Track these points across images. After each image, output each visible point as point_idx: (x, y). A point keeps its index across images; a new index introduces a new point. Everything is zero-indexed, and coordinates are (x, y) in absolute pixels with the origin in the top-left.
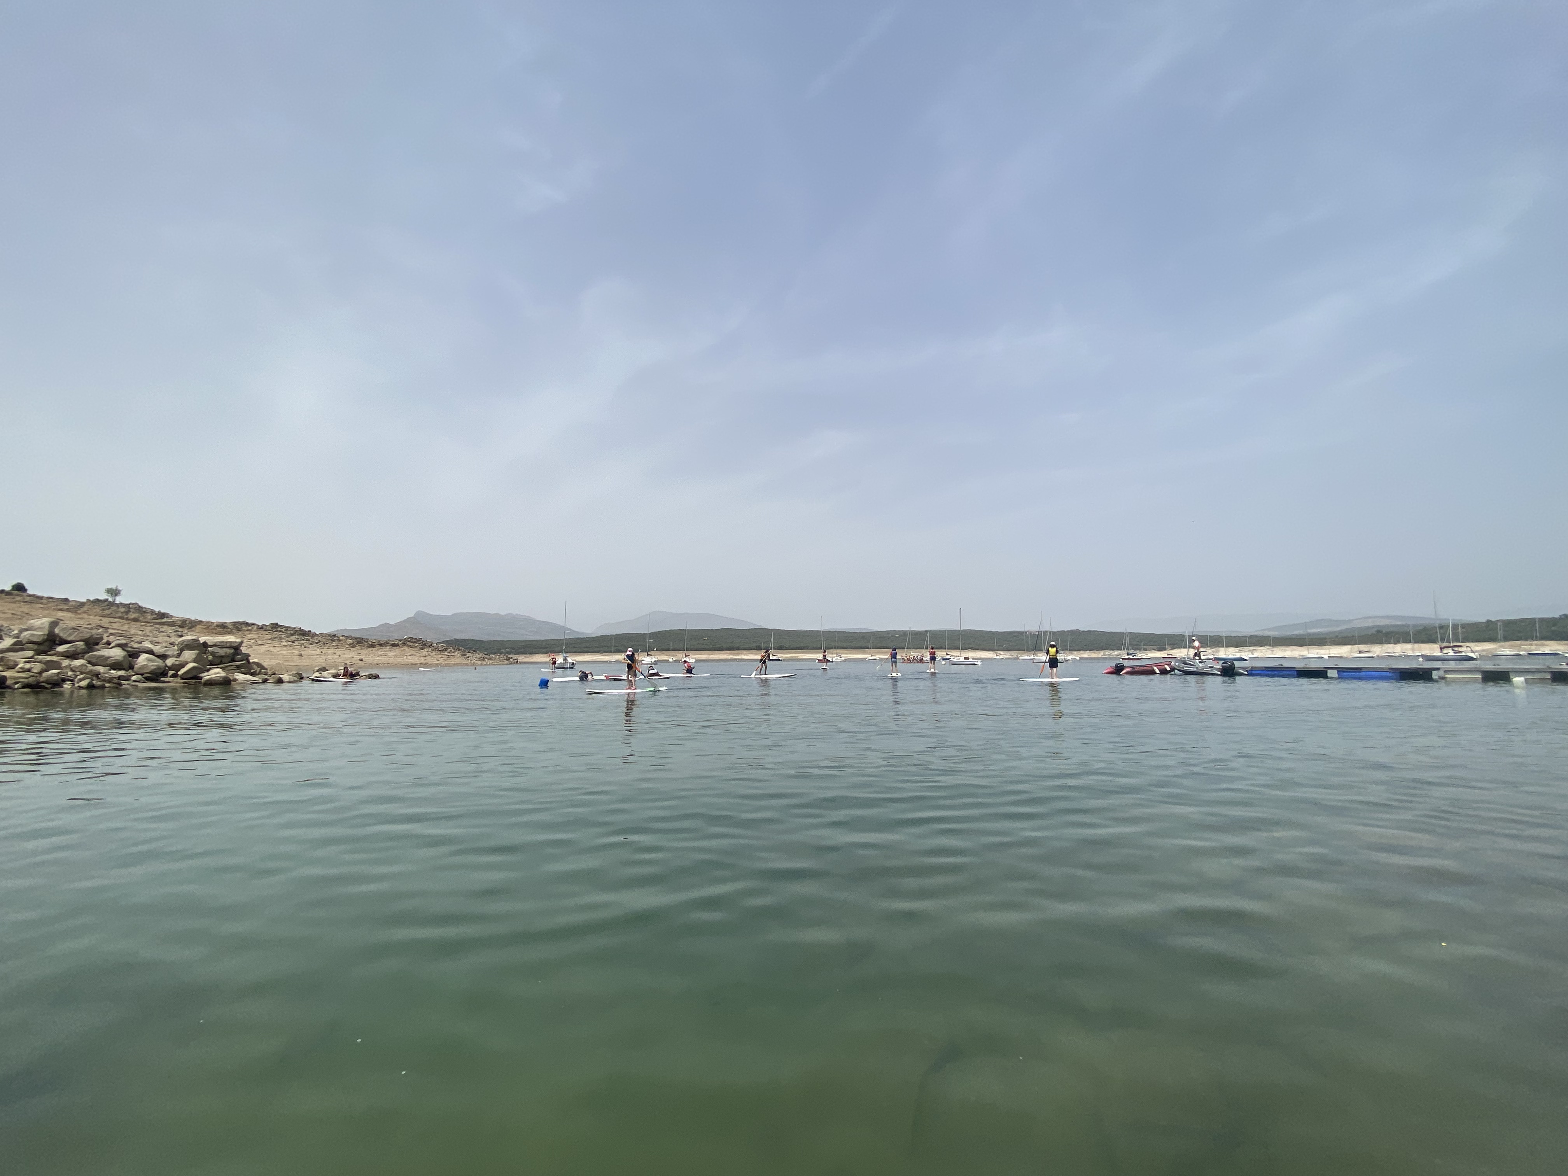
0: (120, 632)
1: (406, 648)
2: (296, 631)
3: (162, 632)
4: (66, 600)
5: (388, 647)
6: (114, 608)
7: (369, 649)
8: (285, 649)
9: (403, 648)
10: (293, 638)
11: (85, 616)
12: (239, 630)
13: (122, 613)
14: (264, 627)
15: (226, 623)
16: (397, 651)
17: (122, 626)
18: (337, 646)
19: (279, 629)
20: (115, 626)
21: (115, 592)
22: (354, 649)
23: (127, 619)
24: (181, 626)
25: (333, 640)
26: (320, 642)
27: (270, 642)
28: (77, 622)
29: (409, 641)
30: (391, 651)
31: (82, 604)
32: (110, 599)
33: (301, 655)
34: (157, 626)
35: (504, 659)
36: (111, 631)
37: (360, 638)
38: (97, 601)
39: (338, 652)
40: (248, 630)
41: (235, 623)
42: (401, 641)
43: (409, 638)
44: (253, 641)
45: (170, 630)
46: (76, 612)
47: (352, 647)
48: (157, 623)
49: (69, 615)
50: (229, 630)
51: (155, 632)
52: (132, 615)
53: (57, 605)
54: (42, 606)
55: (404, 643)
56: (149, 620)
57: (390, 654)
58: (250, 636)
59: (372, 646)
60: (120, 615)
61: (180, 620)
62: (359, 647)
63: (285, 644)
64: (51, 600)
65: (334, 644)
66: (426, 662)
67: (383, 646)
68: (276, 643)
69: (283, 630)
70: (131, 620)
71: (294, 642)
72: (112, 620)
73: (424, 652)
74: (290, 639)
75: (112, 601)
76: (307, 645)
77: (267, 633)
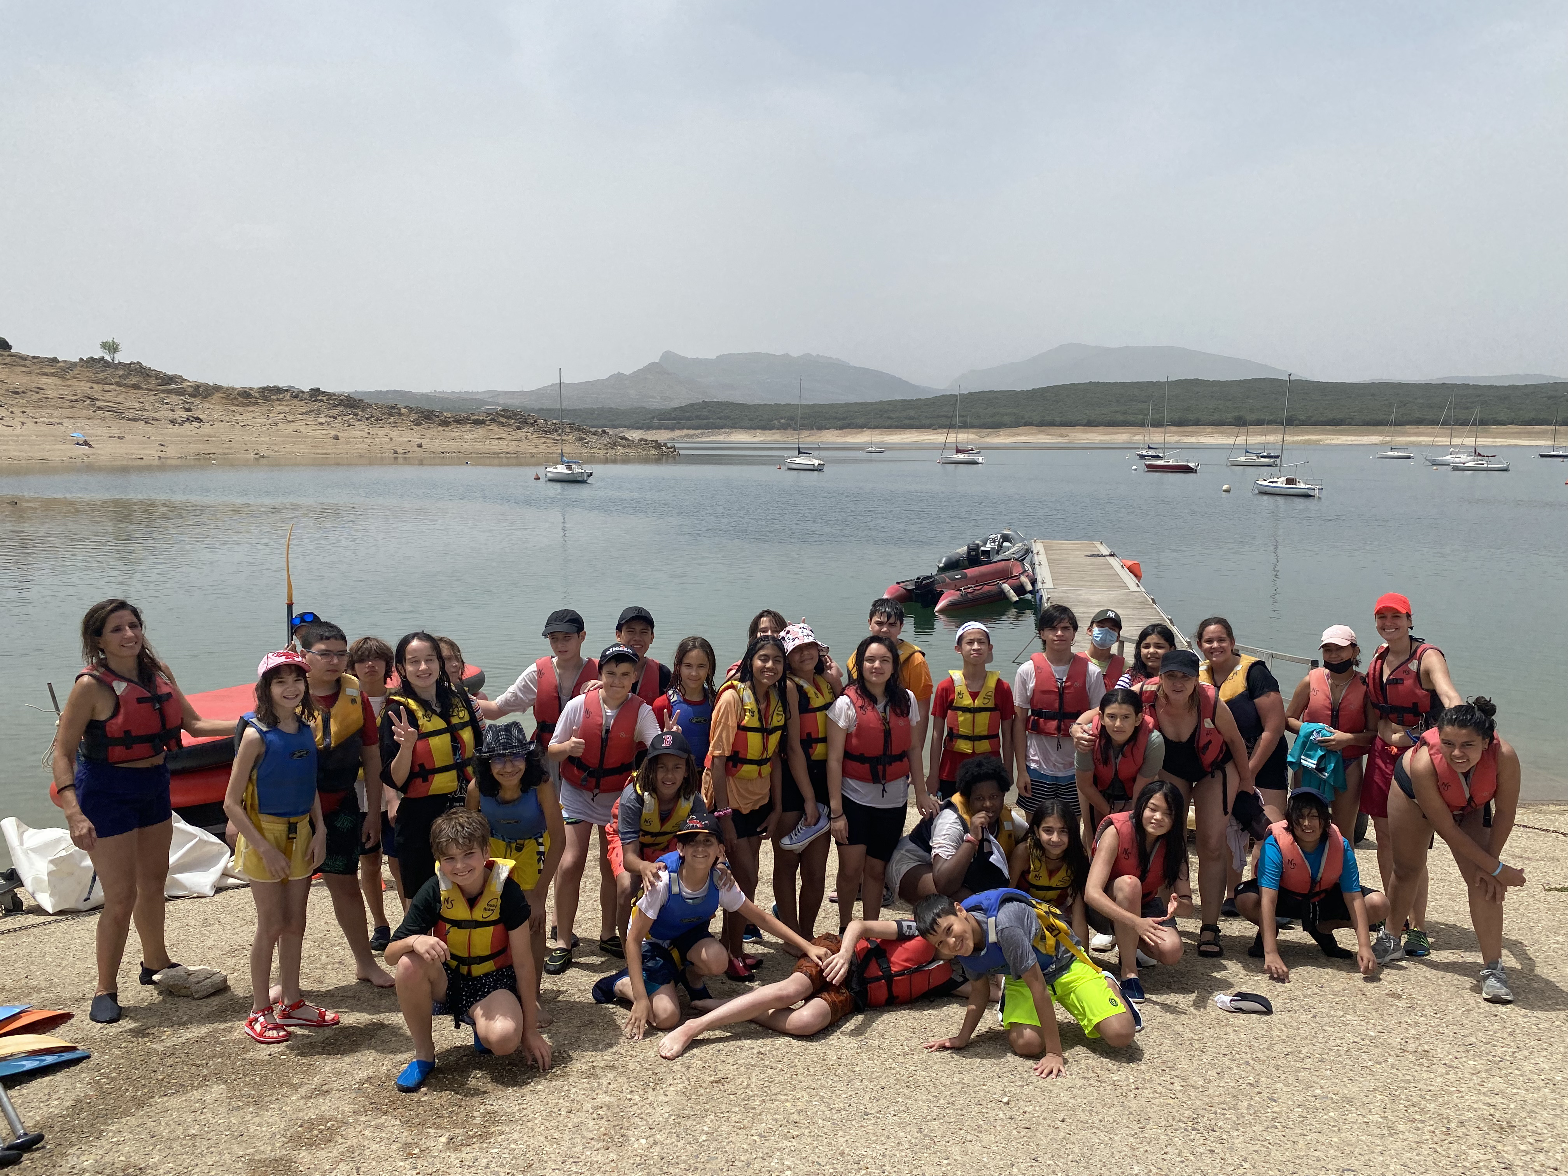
0: (111, 404)
1: (494, 427)
2: (342, 400)
3: (167, 403)
4: (55, 360)
5: (468, 426)
6: (110, 370)
7: (441, 428)
8: (320, 427)
9: (490, 428)
10: (335, 412)
11: (74, 382)
12: (266, 399)
13: (120, 377)
14: (300, 394)
15: (251, 389)
16: (481, 431)
17: (117, 396)
18: (395, 423)
19: (320, 398)
20: (108, 396)
21: (112, 348)
22: (419, 428)
23: (125, 386)
24: (192, 396)
25: (391, 415)
26: (372, 416)
27: (304, 417)
28: (61, 392)
29: (503, 416)
30: (470, 431)
31: (72, 366)
32: (108, 358)
33: (336, 438)
34: (162, 395)
35: (653, 447)
36: (98, 403)
37: (428, 411)
38: (92, 359)
39: (394, 433)
40: (278, 400)
41: (263, 388)
42: (489, 415)
43: (503, 410)
44: (282, 416)
45: (174, 399)
46: (63, 378)
47: (416, 425)
48: (163, 391)
49: (51, 380)
50: (253, 400)
51: (156, 404)
52: (134, 380)
53: (42, 368)
54: (24, 369)
55: (493, 420)
56: (151, 387)
57: (468, 436)
58: (279, 408)
59: (445, 423)
60: (118, 380)
61: (191, 386)
62: (426, 425)
63: (322, 420)
64: (35, 361)
65: (392, 419)
66: (518, 449)
67: (461, 424)
68: (311, 420)
69: (325, 398)
70: (129, 387)
71: (335, 418)
72: (107, 388)
73: (521, 434)
74: (331, 413)
75: (110, 360)
76: (352, 422)
77: (302, 403)
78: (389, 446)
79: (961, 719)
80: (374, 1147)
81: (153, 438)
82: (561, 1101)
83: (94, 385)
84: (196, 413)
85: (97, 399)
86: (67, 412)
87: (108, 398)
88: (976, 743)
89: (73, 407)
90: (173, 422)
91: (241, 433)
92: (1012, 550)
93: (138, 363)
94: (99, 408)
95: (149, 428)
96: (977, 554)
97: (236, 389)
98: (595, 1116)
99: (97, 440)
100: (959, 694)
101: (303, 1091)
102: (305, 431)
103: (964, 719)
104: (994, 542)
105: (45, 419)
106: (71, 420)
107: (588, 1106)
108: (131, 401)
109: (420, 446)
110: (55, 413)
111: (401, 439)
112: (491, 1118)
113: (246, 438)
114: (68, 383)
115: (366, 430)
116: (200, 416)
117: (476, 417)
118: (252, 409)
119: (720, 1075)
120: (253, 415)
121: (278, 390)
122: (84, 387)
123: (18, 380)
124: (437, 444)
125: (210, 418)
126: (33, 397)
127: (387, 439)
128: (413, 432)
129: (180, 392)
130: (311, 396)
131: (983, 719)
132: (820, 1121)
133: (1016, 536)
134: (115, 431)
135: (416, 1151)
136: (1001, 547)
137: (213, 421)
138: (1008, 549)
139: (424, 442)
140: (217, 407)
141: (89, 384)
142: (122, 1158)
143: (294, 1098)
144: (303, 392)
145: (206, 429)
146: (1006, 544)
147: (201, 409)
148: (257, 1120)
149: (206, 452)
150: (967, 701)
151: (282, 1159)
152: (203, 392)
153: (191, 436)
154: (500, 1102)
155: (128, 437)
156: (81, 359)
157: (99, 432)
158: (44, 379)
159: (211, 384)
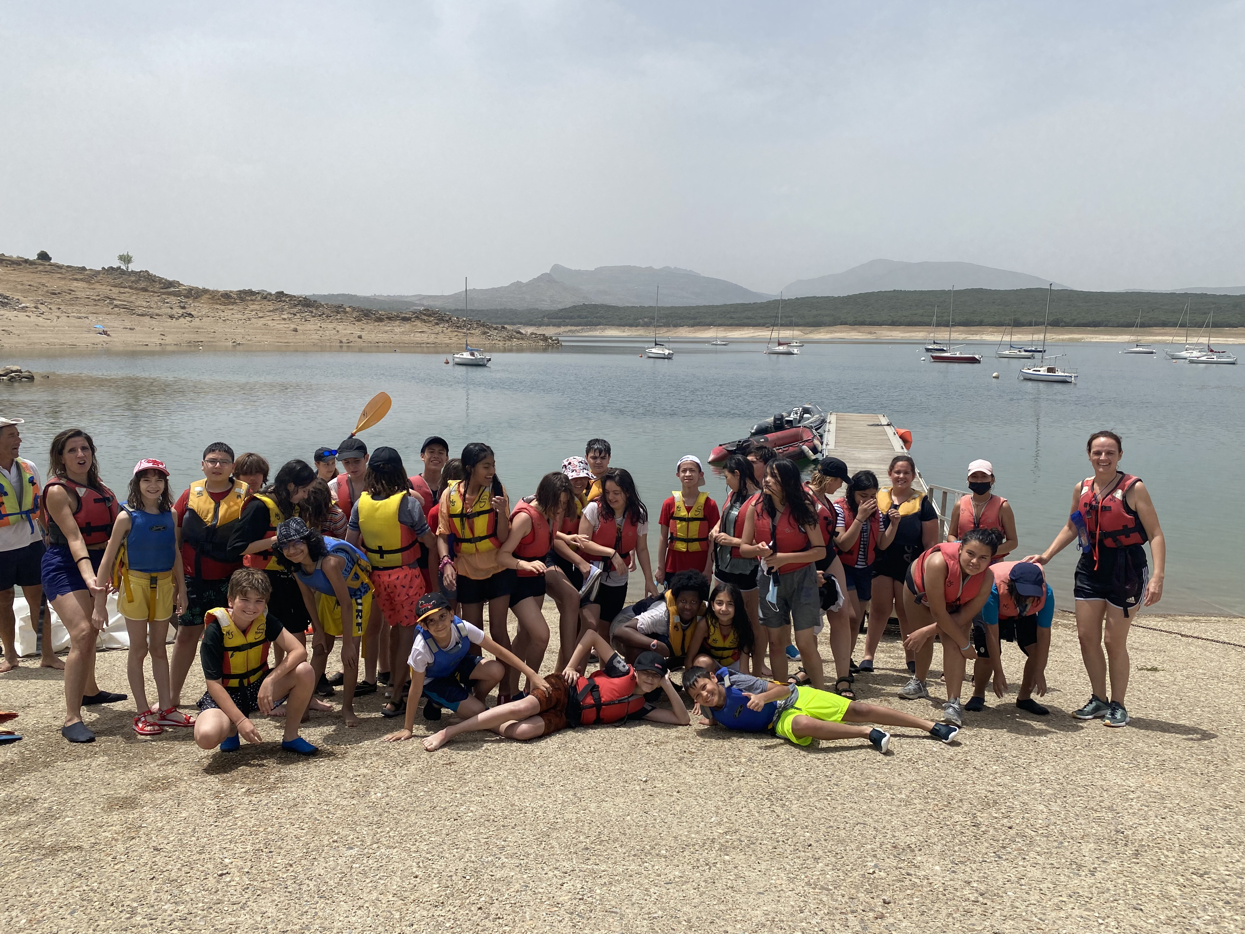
0: (125, 303)
1: (418, 323)
2: (300, 301)
3: (167, 303)
4: (84, 269)
5: (398, 322)
6: (124, 277)
7: (376, 324)
8: (283, 322)
9: (415, 323)
10: (295, 310)
11: (97, 286)
12: (242, 300)
13: (132, 282)
14: (269, 296)
15: (231, 292)
16: (407, 326)
17: (130, 297)
18: (341, 319)
19: (283, 299)
20: (123, 297)
21: (126, 259)
22: (360, 323)
23: (136, 289)
24: (186, 297)
25: (338, 312)
26: (323, 314)
27: (271, 314)
28: (88, 293)
29: (425, 314)
30: (399, 326)
31: (97, 273)
32: (123, 267)
33: (296, 330)
34: (164, 296)
35: (541, 340)
36: (115, 302)
37: (367, 310)
38: (112, 268)
39: (340, 327)
40: (252, 300)
41: (240, 291)
42: (414, 313)
43: (425, 310)
44: (254, 313)
45: (173, 300)
46: (89, 282)
47: (358, 321)
48: (164, 293)
49: (81, 284)
50: (232, 300)
51: (159, 303)
52: (143, 285)
53: (73, 275)
54: (60, 276)
55: (417, 317)
56: (156, 290)
57: (397, 330)
58: (252, 307)
59: (380, 320)
60: (130, 284)
61: (186, 289)
62: (365, 321)
63: (285, 316)
64: (69, 269)
65: (339, 316)
66: (436, 340)
67: (392, 320)
68: (276, 317)
69: (287, 299)
70: (139, 290)
71: (295, 315)
72: (122, 290)
73: (438, 329)
74: (292, 310)
75: (125, 269)
76: (308, 318)
77: (270, 303)
78: (336, 337)
79: (679, 526)
80: (195, 792)
81: (156, 329)
82: (334, 772)
83: (112, 288)
84: (189, 311)
85: (114, 299)
86: (91, 309)
87: (122, 298)
88: (690, 544)
89: (96, 305)
90: (171, 317)
91: (223, 326)
92: (810, 420)
93: (146, 271)
94: (116, 306)
95: (154, 322)
96: (782, 422)
97: (219, 292)
98: (353, 780)
99: (114, 331)
100: (678, 507)
101: (159, 762)
102: (272, 325)
103: (681, 526)
104: (797, 413)
105: (75, 314)
106: (95, 315)
107: (351, 775)
108: (140, 301)
109: (360, 337)
110: (83, 310)
111: (345, 332)
112: (281, 780)
113: (227, 330)
114: (92, 287)
115: (319, 325)
116: (192, 313)
117: (404, 315)
118: (231, 307)
119: (452, 760)
120: (232, 312)
121: (251, 293)
122: (104, 290)
123: (55, 283)
124: (373, 336)
125: (200, 314)
126: (67, 297)
127: (334, 332)
128: (355, 326)
129: (177, 294)
130: (276, 298)
131: (695, 527)
132: (508, 788)
133: (815, 410)
134: (128, 324)
135: (222, 795)
136: (802, 417)
137: (202, 316)
138: (809, 419)
139: (363, 334)
140: (205, 306)
141: (109, 288)
142: (25, 794)
143: (152, 765)
144: (270, 294)
145: (196, 322)
146: (806, 416)
147: (193, 307)
148: (123, 777)
149: (196, 340)
150: (683, 513)
151: (130, 797)
152: (195, 294)
153: (184, 328)
154: (291, 771)
155: (138, 328)
156: (103, 268)
157: (116, 325)
158: (75, 284)
159: (201, 288)
